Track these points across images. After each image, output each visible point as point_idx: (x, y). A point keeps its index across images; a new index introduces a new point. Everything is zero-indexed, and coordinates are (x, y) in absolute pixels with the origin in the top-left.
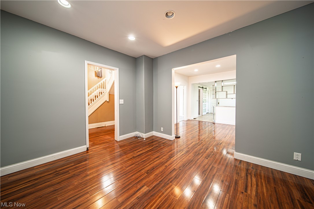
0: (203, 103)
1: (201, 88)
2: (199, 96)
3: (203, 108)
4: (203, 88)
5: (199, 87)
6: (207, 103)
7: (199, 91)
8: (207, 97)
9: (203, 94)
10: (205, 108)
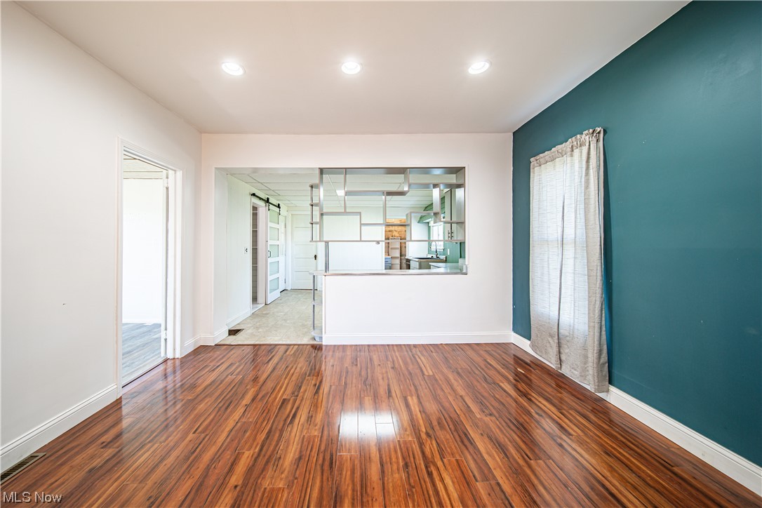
0: (270, 260)
1: (262, 203)
2: (255, 233)
3: (270, 278)
4: (267, 201)
5: (254, 195)
6: (281, 259)
7: (255, 215)
8: (282, 236)
9: (270, 224)
10: (275, 276)
